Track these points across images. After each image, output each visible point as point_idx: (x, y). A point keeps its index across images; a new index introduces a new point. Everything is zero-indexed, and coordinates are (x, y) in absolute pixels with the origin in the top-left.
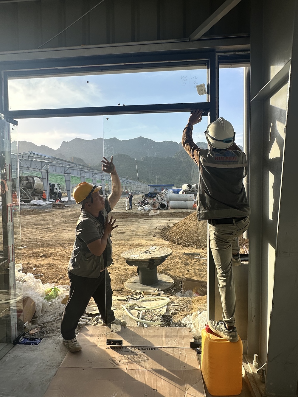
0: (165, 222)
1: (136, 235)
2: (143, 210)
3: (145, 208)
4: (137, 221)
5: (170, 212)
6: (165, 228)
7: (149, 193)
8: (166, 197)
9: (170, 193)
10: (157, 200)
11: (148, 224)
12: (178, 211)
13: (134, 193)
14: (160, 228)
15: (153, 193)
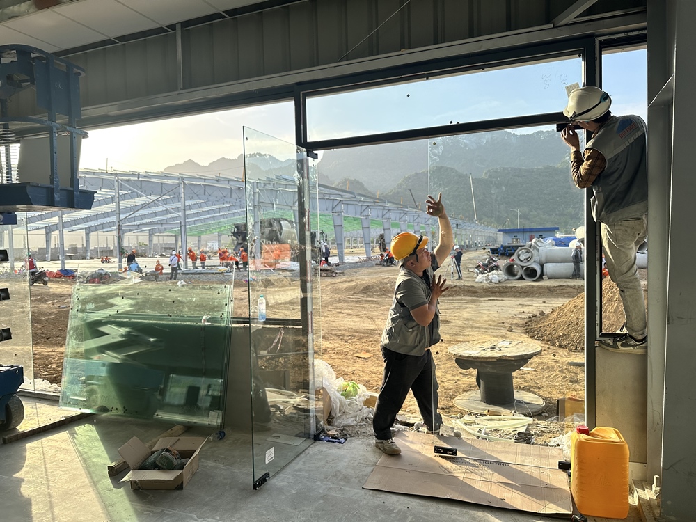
0: (534, 306)
1: (472, 327)
2: (486, 280)
3: (490, 277)
4: (473, 302)
5: (547, 285)
6: (533, 317)
7: (500, 246)
8: (538, 255)
9: (546, 246)
10: (517, 261)
11: (497, 308)
12: (565, 284)
13: (468, 248)
14: (523, 316)
15: (509, 247)
